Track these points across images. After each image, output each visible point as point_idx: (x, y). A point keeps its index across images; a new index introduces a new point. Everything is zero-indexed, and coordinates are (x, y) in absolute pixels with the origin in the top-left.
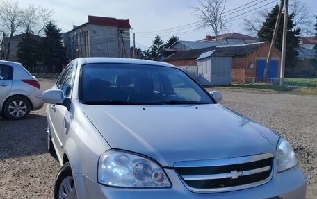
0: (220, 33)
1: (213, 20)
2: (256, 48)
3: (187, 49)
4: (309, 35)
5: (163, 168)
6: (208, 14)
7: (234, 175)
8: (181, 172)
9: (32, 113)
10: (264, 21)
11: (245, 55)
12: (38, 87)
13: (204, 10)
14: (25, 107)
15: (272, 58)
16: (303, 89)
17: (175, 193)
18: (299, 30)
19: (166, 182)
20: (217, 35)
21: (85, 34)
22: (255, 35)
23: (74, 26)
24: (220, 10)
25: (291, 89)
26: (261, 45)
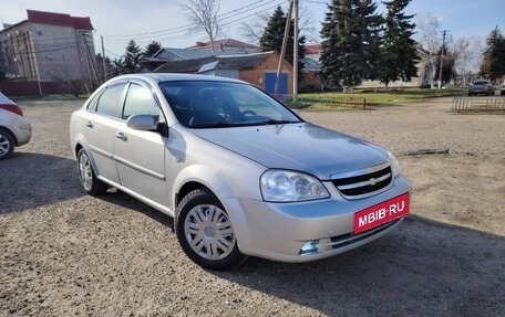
0: (217, 39)
1: (207, 22)
2: (264, 59)
3: (176, 59)
4: (313, 43)
5: (321, 181)
6: (200, 14)
7: (372, 182)
8: (337, 183)
9: (17, 150)
10: (266, 25)
11: (252, 68)
12: (21, 114)
13: (194, 8)
14: (7, 142)
15: (283, 71)
16: (317, 105)
17: (335, 202)
18: (303, 38)
19: (323, 194)
20: (213, 42)
21: (25, 37)
22: (256, 43)
23: (5, 25)
24: (214, 10)
25: (305, 107)
26: (269, 56)
